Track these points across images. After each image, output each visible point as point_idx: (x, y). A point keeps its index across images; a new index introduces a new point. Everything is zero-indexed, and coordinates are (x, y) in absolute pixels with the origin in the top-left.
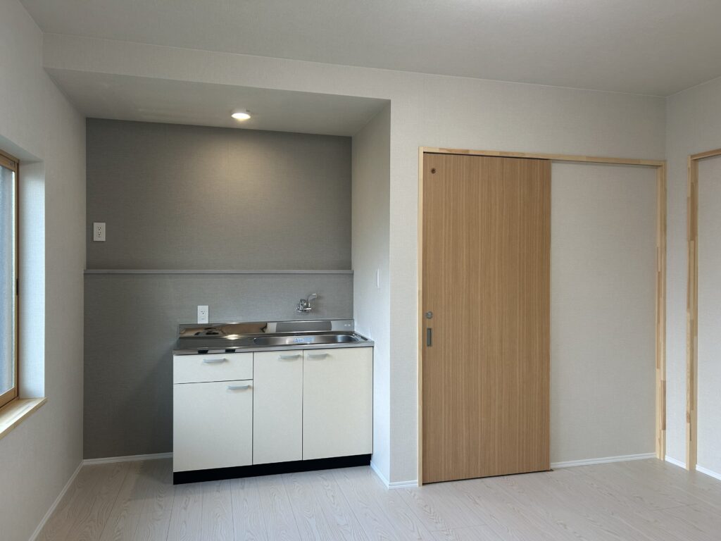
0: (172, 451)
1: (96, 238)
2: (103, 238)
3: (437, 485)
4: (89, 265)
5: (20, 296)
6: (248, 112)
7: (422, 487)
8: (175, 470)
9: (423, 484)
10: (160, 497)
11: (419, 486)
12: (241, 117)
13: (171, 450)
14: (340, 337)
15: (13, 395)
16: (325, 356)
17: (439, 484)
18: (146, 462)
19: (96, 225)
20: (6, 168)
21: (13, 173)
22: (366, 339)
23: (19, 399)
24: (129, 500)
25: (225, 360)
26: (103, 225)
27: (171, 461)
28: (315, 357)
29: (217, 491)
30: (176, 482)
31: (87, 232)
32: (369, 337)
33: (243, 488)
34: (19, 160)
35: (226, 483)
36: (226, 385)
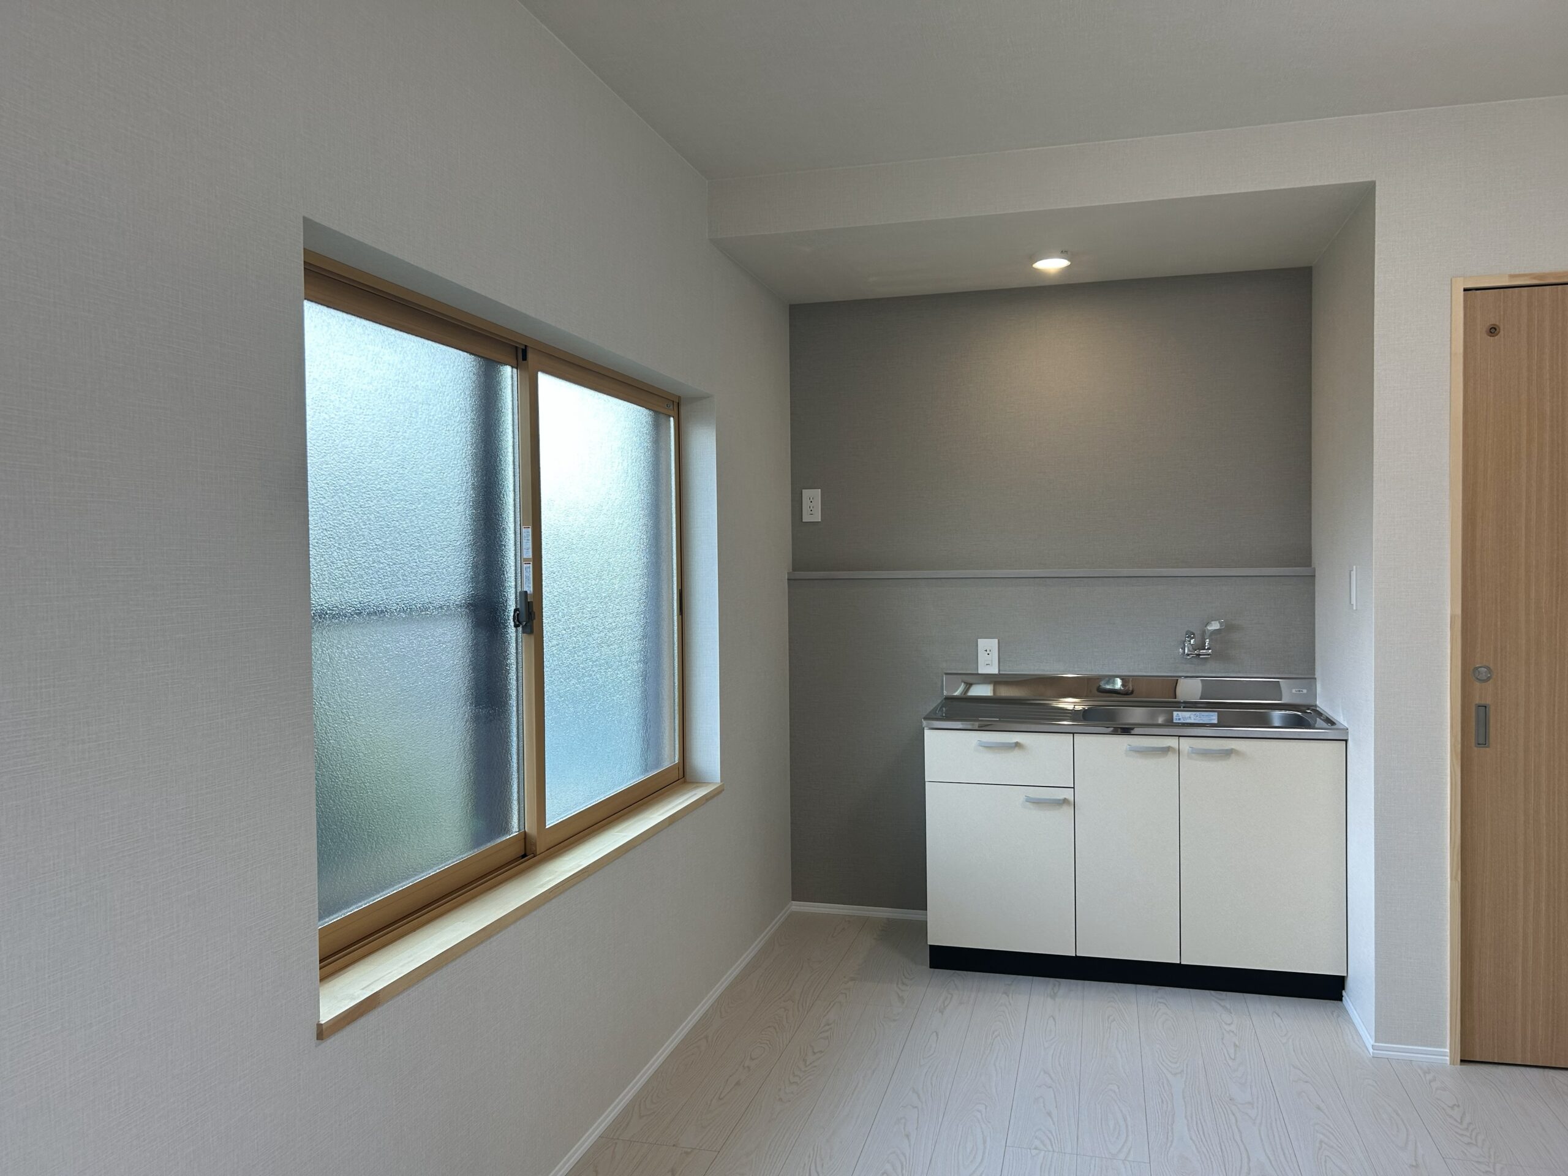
0: (926, 909)
1: (806, 518)
2: (817, 517)
3: (1501, 1071)
4: (796, 566)
5: (685, 615)
6: (1064, 254)
7: (1459, 1067)
8: (930, 943)
9: (1463, 1061)
10: (903, 984)
11: (1452, 1063)
12: (1052, 265)
13: (924, 907)
14: (1277, 716)
15: (675, 775)
16: (1228, 753)
17: (1504, 1067)
18: (890, 923)
19: (806, 493)
20: (660, 413)
21: (672, 419)
22: (1332, 723)
23: (685, 782)
24: (852, 979)
25: (1017, 745)
26: (817, 493)
27: (922, 928)
28: (1206, 754)
29: (1005, 993)
30: (933, 965)
31: (793, 506)
32: (1340, 719)
33: (1054, 996)
34: (679, 397)
35: (1024, 984)
36: (1020, 794)
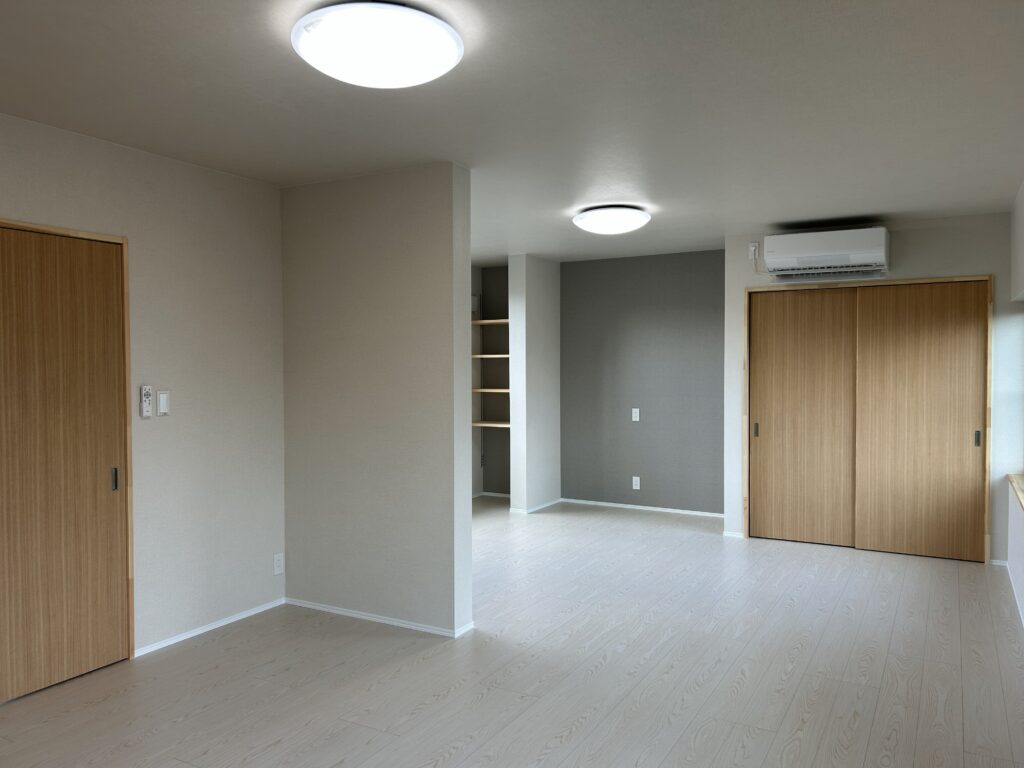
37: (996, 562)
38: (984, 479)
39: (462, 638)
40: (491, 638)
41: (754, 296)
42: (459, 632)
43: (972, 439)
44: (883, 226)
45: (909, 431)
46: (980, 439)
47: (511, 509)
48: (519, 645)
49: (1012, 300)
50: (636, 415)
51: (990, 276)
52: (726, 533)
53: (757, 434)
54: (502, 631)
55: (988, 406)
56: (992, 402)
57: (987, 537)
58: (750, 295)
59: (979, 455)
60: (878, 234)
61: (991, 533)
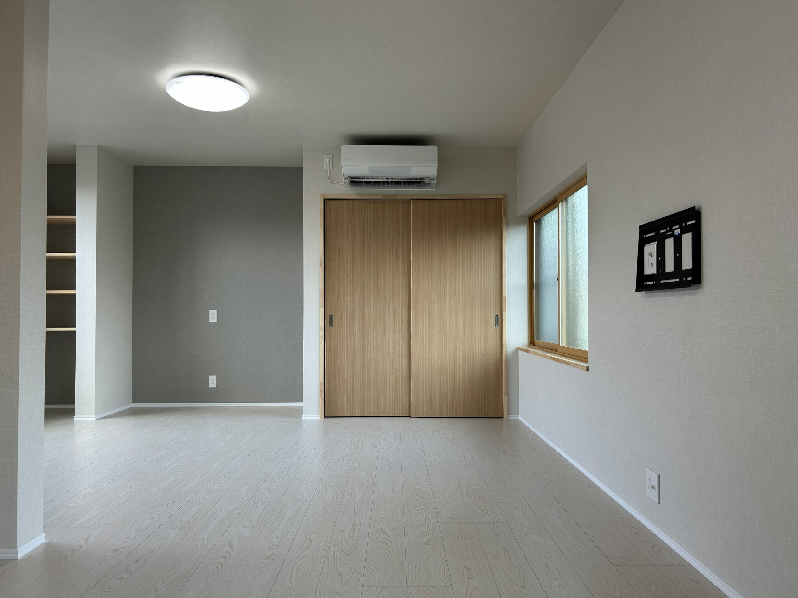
37: (512, 417)
38: (502, 353)
39: (29, 557)
40: (73, 551)
41: (328, 202)
42: (23, 551)
43: (493, 321)
44: (435, 145)
45: (450, 317)
46: (499, 321)
47: (76, 418)
48: (115, 551)
49: (519, 214)
50: (213, 316)
51: (504, 195)
52: (304, 417)
53: (331, 325)
54: (86, 540)
55: (504, 295)
56: (506, 293)
57: (505, 397)
58: (325, 200)
59: (498, 334)
60: (431, 151)
61: (507, 394)
